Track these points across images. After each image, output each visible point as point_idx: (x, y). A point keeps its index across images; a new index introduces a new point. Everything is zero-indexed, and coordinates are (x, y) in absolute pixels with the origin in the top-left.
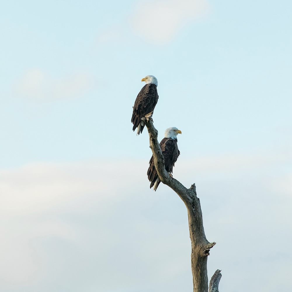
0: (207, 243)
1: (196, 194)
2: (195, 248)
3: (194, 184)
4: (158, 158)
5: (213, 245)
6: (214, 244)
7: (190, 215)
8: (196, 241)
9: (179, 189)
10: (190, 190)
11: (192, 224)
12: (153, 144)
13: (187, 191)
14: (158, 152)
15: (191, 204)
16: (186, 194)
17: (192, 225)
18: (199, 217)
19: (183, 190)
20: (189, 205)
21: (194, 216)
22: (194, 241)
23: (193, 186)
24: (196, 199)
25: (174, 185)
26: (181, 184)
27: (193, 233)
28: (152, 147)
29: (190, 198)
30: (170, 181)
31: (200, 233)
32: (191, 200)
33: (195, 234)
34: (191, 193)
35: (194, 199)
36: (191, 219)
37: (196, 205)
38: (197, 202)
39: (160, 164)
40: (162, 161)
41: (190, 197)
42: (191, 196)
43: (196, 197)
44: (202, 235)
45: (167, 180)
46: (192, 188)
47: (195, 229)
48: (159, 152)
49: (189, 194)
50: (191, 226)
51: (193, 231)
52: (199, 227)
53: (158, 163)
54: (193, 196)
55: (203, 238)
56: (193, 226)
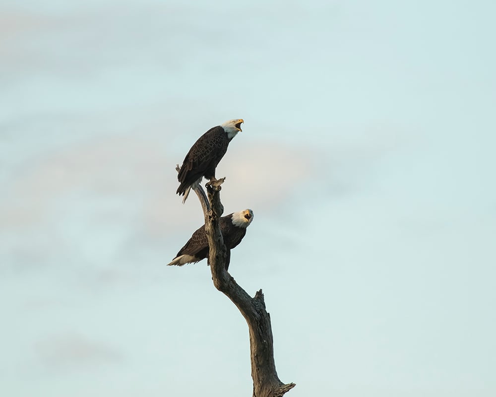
0: (279, 384)
1: (265, 307)
2: (260, 392)
3: (261, 290)
4: (217, 249)
5: (290, 387)
6: (292, 385)
7: (255, 340)
8: (262, 382)
9: (241, 298)
10: (256, 300)
11: (257, 355)
12: (213, 228)
13: (252, 302)
14: (217, 240)
15: (258, 323)
16: (252, 307)
17: (257, 357)
18: (268, 343)
19: (247, 299)
20: (254, 325)
21: (261, 341)
22: (259, 381)
23: (260, 294)
24: (265, 315)
25: (234, 293)
26: (244, 291)
27: (259, 369)
28: (210, 233)
29: (256, 313)
30: (229, 286)
31: (268, 368)
32: (258, 316)
33: (261, 370)
34: (257, 306)
35: (262, 315)
36: (256, 347)
37: (265, 324)
38: (266, 319)
39: (219, 259)
40: (223, 254)
41: (256, 310)
42: (258, 310)
43: (266, 311)
44: (271, 372)
45: (226, 285)
46: (258, 298)
47: (261, 363)
48: (219, 241)
49: (255, 306)
50: (255, 357)
51: (258, 366)
52: (267, 359)
53: (217, 257)
54: (261, 310)
55: (274, 377)
56: (259, 358)
